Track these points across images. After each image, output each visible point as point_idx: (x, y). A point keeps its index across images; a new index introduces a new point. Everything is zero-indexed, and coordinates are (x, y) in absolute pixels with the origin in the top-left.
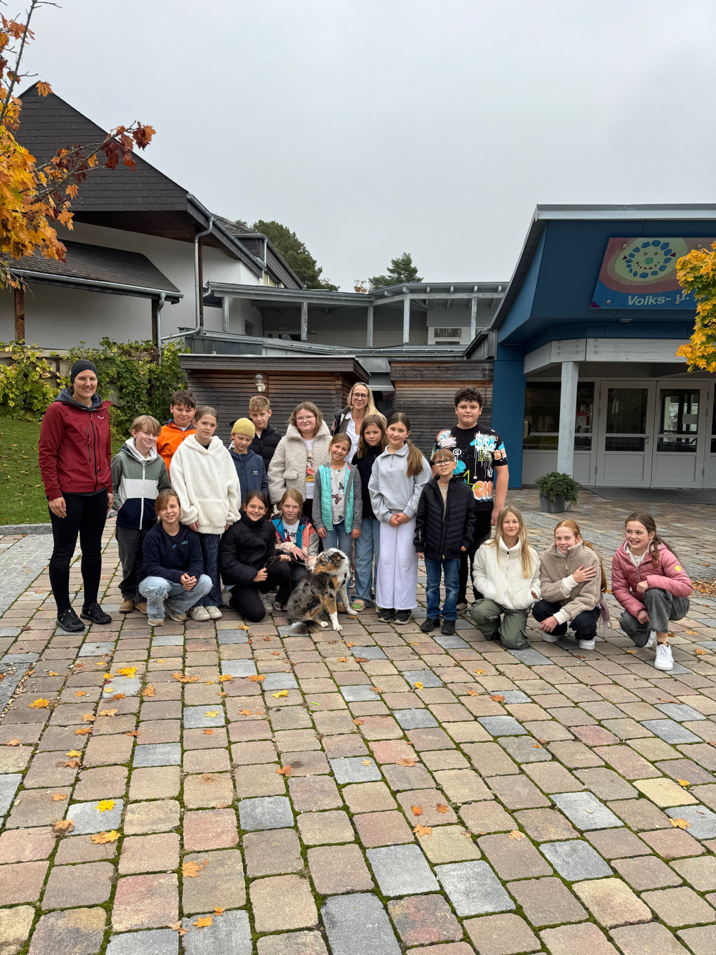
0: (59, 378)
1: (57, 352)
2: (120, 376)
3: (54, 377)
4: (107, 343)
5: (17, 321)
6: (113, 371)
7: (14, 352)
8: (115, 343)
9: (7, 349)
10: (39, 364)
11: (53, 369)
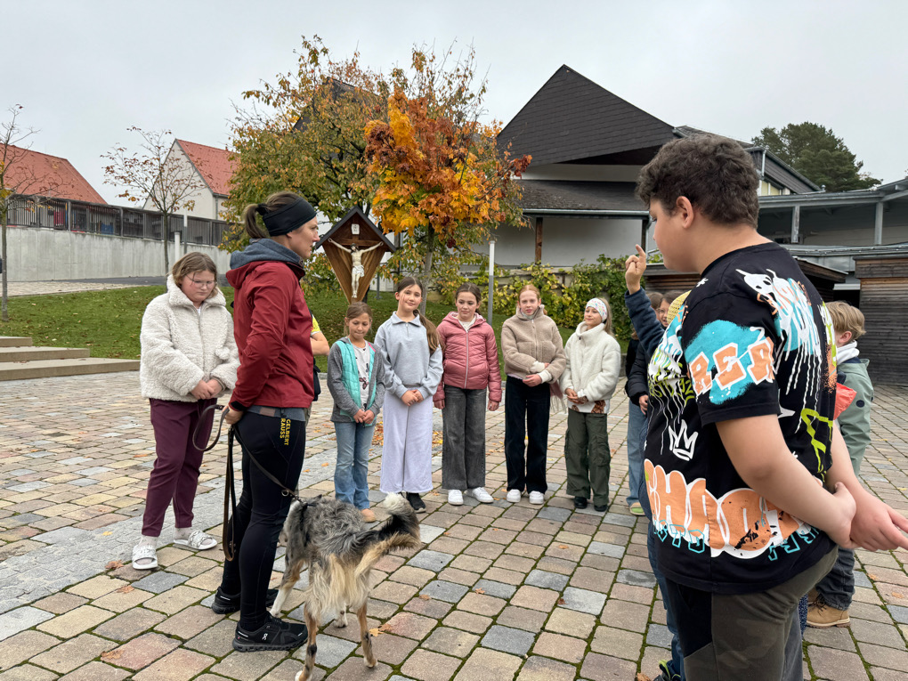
0: (563, 288)
1: (564, 269)
2: (610, 285)
3: (560, 288)
4: (603, 259)
5: (537, 247)
6: (605, 281)
7: (533, 270)
8: (609, 259)
9: (528, 269)
10: (550, 278)
11: (560, 281)
